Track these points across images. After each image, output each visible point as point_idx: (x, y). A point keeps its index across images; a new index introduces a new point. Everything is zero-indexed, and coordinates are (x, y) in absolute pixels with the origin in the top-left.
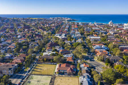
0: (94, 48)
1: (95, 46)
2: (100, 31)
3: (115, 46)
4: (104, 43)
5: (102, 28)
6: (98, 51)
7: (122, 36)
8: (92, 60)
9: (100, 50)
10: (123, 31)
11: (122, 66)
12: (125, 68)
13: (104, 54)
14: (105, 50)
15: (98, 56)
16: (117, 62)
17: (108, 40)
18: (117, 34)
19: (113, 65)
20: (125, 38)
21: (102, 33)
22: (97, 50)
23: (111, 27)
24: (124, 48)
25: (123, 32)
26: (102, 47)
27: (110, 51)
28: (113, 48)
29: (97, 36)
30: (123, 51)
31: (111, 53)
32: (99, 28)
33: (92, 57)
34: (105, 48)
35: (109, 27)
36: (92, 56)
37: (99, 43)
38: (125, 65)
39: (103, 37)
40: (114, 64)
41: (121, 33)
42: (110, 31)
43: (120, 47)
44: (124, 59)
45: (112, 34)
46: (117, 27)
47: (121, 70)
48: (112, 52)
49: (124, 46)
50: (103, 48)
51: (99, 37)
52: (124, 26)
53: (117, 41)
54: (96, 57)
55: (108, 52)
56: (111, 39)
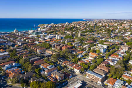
0: (4, 68)
1: (4, 66)
2: (7, 43)
3: (26, 61)
4: (14, 59)
5: (8, 39)
6: (10, 72)
7: (29, 47)
8: (5, 85)
9: (11, 69)
10: (29, 39)
11: (36, 82)
12: (39, 83)
13: (17, 74)
14: (17, 68)
15: (11, 78)
16: (32, 79)
17: (18, 54)
18: (25, 45)
19: (28, 83)
20: (32, 48)
21: (9, 46)
22: (8, 70)
23: (17, 35)
24: (34, 60)
25: (29, 41)
26: (13, 65)
27: (22, 67)
28: (25, 63)
29: (4, 51)
30: (34, 63)
31: (23, 69)
32: (4, 39)
33: (4, 82)
34: (16, 65)
35: (15, 37)
36: (3, 80)
37: (9, 61)
38: (38, 80)
39: (11, 51)
40: (29, 81)
41: (28, 42)
42: (17, 42)
43: (30, 60)
44: (36, 73)
45: (20, 44)
46: (23, 35)
47: (36, 86)
48: (24, 67)
49: (34, 57)
50: (15, 66)
51: (8, 53)
52: (29, 33)
53: (26, 54)
54: (9, 80)
55: (20, 69)
56: (21, 53)
